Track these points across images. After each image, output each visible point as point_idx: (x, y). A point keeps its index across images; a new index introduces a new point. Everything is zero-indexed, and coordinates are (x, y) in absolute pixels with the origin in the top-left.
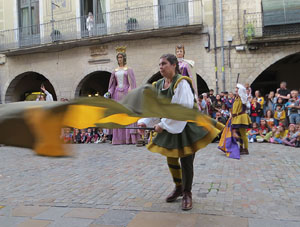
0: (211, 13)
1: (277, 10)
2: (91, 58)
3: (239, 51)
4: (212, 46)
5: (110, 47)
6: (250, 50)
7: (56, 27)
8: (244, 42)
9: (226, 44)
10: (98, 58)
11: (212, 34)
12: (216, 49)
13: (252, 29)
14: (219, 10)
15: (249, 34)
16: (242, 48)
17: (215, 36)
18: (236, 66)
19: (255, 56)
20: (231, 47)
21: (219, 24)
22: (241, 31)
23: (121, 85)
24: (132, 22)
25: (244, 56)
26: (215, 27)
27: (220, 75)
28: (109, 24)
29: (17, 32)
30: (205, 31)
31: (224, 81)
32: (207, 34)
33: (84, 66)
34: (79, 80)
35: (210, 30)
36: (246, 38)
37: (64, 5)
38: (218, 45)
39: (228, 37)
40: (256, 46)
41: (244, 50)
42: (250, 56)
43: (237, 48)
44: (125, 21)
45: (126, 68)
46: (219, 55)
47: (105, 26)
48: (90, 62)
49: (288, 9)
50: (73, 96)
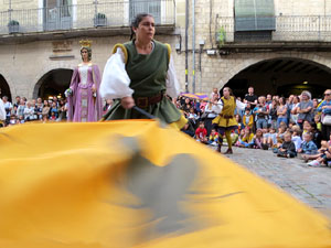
0: (184, 14)
1: (249, 16)
2: (52, 54)
3: (210, 55)
4: (183, 49)
5: (75, 43)
6: (221, 54)
8: (215, 46)
9: (198, 47)
10: (61, 54)
11: (183, 35)
12: (187, 51)
13: (224, 33)
14: (192, 12)
15: (220, 38)
16: (213, 52)
17: (187, 37)
18: (206, 70)
19: (226, 61)
20: (202, 51)
21: (191, 26)
22: (213, 34)
23: (84, 81)
24: (101, 17)
25: (214, 60)
26: (187, 28)
27: (191, 78)
28: (75, 18)
30: (177, 32)
31: (194, 85)
32: (179, 36)
33: (44, 62)
34: (39, 77)
35: (182, 31)
36: (217, 43)
38: (190, 47)
39: (201, 40)
40: (226, 51)
41: (215, 55)
42: (220, 60)
43: (209, 52)
45: (90, 64)
46: (191, 57)
47: (71, 21)
48: (52, 58)
49: (259, 16)
50: (31, 95)
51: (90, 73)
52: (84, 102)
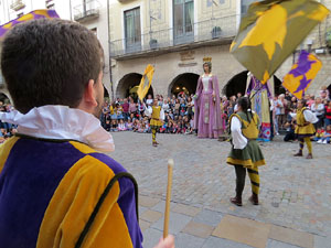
2: (180, 62)
3: (319, 54)
5: (197, 52)
7: (154, 37)
8: (324, 45)
9: (306, 47)
10: (187, 62)
12: (295, 52)
16: (322, 51)
20: (310, 50)
22: (322, 34)
23: (206, 89)
24: (217, 30)
25: (323, 58)
28: (196, 32)
29: (123, 42)
33: (175, 68)
34: (171, 80)
36: (327, 42)
37: (160, 18)
39: (308, 40)
41: (324, 54)
42: (329, 58)
43: (317, 51)
44: (211, 29)
45: (210, 75)
48: (180, 65)
50: (166, 93)
51: (211, 82)
52: (207, 105)
